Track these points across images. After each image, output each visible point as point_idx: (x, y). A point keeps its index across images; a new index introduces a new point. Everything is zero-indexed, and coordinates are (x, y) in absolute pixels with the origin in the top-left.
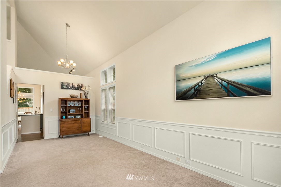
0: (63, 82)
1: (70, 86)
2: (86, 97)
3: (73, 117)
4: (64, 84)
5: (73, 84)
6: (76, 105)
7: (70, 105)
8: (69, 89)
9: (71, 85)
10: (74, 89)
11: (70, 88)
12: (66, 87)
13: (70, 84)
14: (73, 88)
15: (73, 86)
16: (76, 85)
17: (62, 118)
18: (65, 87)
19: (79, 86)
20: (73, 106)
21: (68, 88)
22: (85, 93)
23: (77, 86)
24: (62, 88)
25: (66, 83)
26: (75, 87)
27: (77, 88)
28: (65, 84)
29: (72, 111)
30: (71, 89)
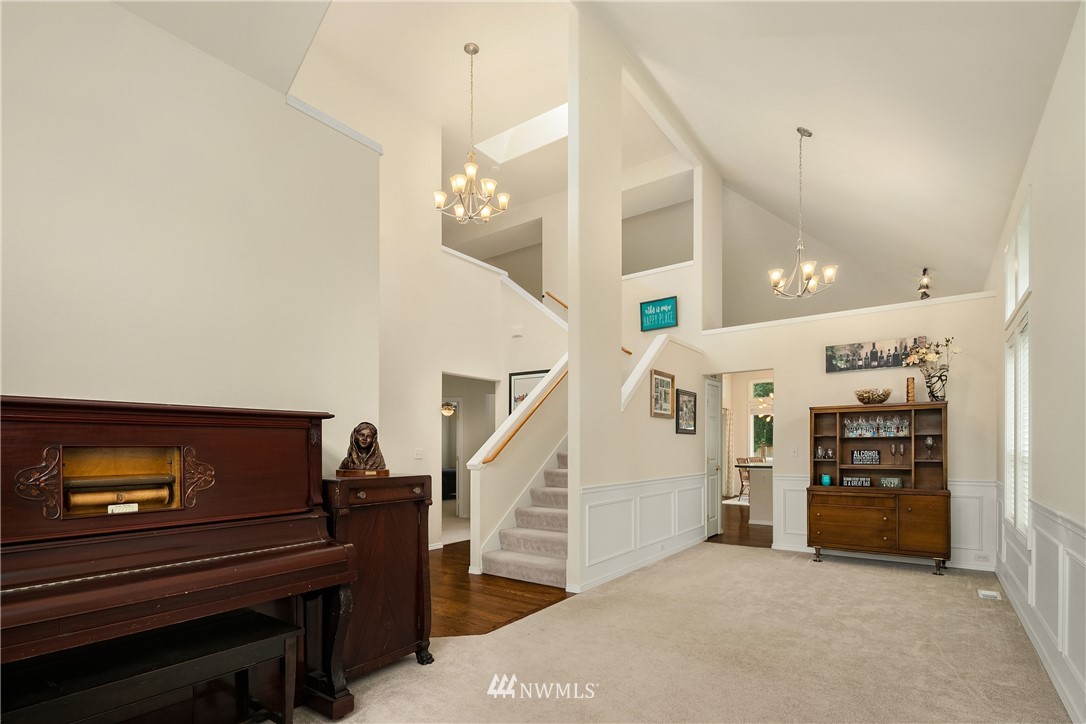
0: (832, 347)
1: (863, 356)
2: (932, 394)
3: (866, 481)
4: (838, 354)
5: (874, 344)
6: (883, 434)
7: (859, 432)
8: (860, 367)
9: (865, 352)
10: (879, 366)
11: (860, 363)
12: (847, 361)
13: (860, 346)
14: (876, 364)
15: (874, 355)
16: (887, 348)
17: (821, 484)
18: (841, 364)
19: (906, 347)
20: (868, 435)
21: (852, 367)
22: (930, 377)
23: (892, 352)
24: (831, 368)
25: (844, 347)
26: (885, 355)
27: (896, 360)
28: (843, 352)
29: (865, 458)
30: (867, 366)
